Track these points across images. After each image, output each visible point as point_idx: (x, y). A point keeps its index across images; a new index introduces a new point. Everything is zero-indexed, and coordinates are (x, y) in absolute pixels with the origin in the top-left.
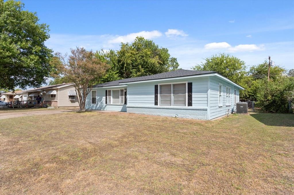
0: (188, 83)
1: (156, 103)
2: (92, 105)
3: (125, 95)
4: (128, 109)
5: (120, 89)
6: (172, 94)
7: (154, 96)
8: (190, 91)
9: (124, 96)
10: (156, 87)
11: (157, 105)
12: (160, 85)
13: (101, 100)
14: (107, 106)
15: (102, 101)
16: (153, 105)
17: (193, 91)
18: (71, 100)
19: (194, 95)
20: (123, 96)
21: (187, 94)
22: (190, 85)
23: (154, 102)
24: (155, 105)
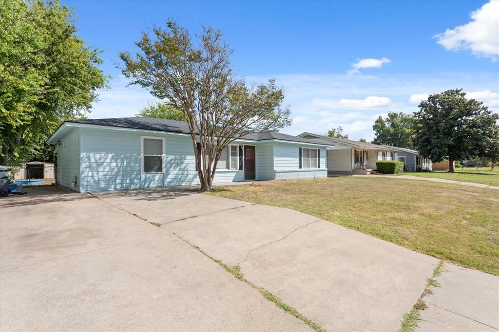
0: (318, 150)
2: (143, 177)
3: (240, 156)
4: (277, 175)
6: (310, 158)
7: (298, 159)
10: (300, 150)
11: (301, 168)
12: (303, 148)
13: (182, 163)
15: (184, 165)
16: (298, 169)
17: (320, 156)
19: (321, 160)
20: (237, 156)
21: (318, 158)
23: (298, 165)
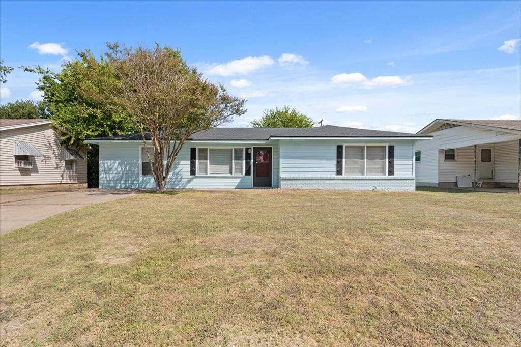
0: (389, 146)
1: (339, 172)
2: (141, 179)
3: (246, 159)
4: (282, 182)
5: (233, 148)
6: (365, 160)
7: (335, 162)
8: (391, 156)
9: (244, 162)
10: (340, 148)
11: (342, 174)
12: (346, 146)
13: (176, 168)
14: (195, 180)
15: (177, 170)
16: (334, 175)
17: (395, 156)
18: (23, 166)
19: (396, 162)
20: (243, 160)
21: (387, 160)
22: (391, 148)
23: (335, 170)
24: (337, 174)
